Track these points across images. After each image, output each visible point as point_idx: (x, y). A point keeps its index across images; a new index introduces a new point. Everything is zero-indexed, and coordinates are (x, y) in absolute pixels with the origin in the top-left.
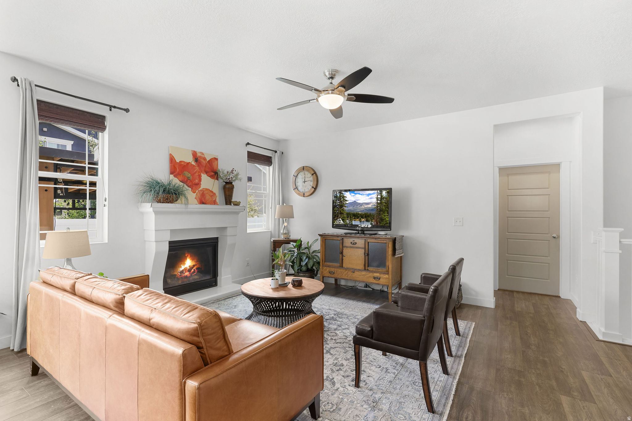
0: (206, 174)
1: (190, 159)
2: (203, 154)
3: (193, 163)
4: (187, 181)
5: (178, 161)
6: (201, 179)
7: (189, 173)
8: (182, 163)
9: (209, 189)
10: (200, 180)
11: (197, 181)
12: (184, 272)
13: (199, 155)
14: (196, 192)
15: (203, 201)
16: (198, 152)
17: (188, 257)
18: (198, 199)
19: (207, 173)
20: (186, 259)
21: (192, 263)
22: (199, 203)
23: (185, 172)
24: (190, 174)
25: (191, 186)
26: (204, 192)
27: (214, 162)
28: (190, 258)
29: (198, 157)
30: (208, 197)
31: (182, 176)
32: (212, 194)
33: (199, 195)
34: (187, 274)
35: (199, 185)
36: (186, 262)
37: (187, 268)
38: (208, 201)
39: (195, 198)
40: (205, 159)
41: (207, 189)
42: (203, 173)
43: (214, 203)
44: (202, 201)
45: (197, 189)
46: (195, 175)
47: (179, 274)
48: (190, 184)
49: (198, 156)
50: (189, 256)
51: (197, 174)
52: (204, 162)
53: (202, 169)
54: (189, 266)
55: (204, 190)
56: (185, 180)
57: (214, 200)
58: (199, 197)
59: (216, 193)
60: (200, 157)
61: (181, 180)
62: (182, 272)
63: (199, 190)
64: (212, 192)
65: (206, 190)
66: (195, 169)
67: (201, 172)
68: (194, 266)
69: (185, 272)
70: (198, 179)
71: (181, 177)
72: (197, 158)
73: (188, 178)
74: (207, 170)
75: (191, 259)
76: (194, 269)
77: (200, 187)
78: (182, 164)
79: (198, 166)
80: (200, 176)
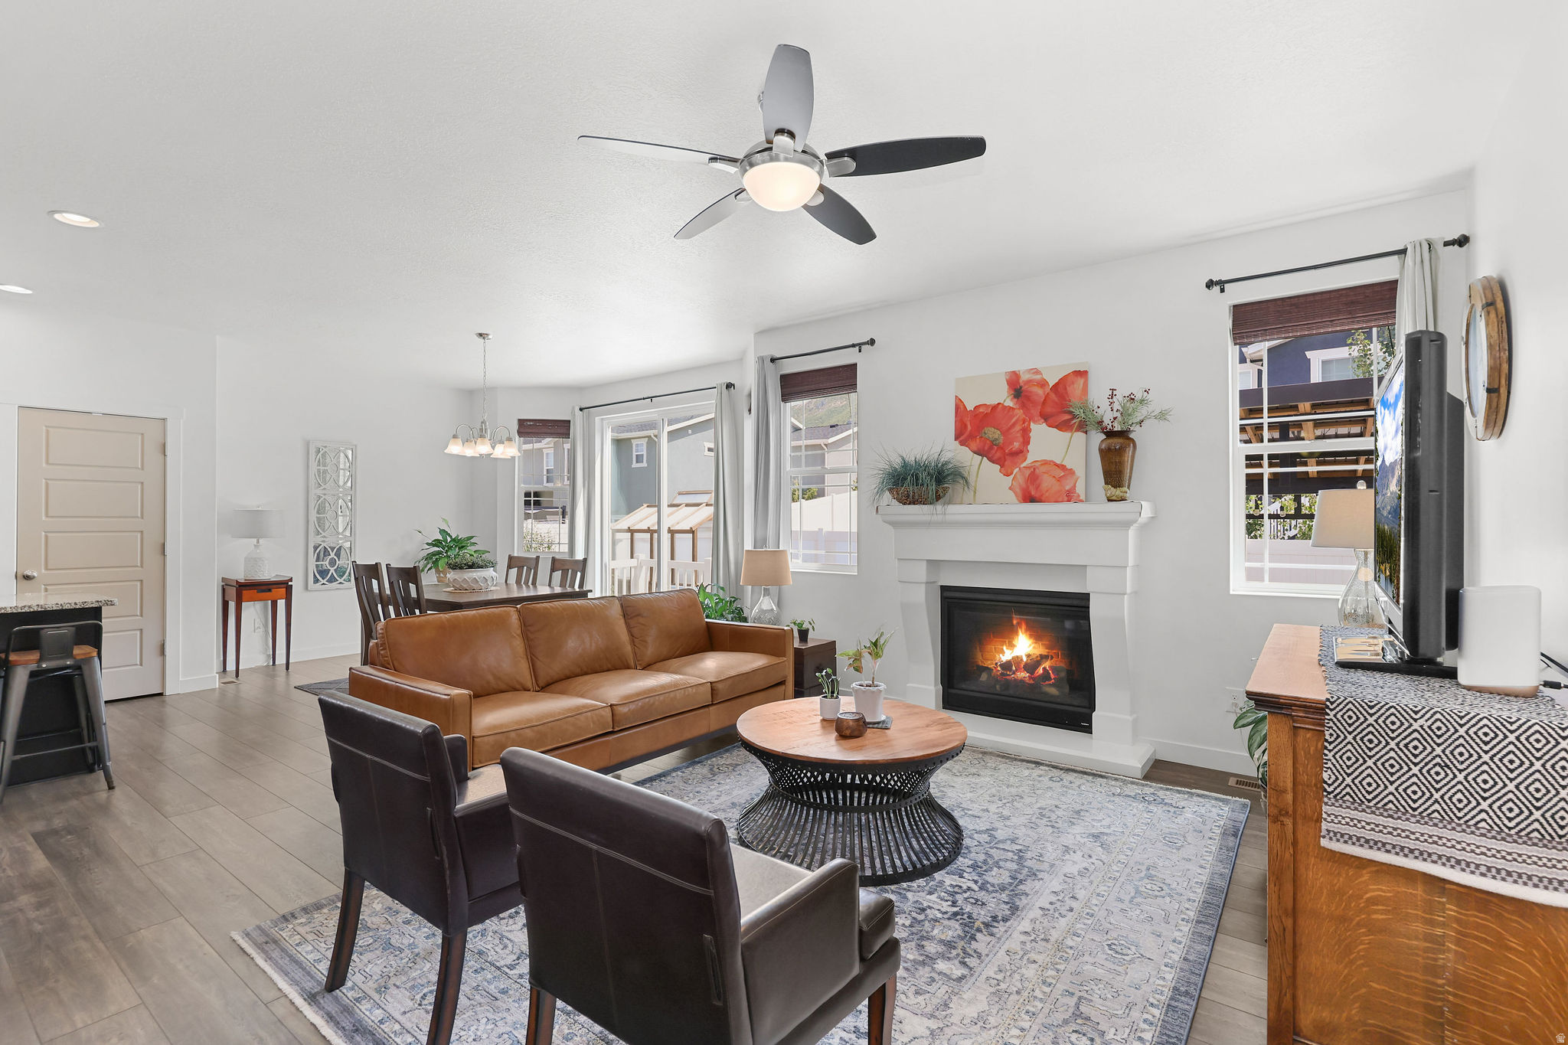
0: (1046, 421)
1: (1001, 395)
2: (1037, 372)
3: (1009, 403)
4: (991, 448)
5: (970, 407)
6: (1030, 438)
7: (997, 429)
8: (981, 410)
9: (1052, 461)
10: (1026, 441)
11: (1016, 445)
12: (1014, 668)
13: (1024, 377)
14: (1012, 473)
15: (1033, 493)
16: (1024, 372)
17: (1021, 628)
18: (1018, 490)
19: (1046, 418)
20: (1017, 633)
21: (1034, 648)
22: (1020, 499)
23: (986, 429)
24: (999, 432)
25: (1000, 458)
26: (1037, 470)
27: (1073, 383)
28: (1026, 630)
29: (1022, 384)
30: (1047, 483)
31: (978, 441)
32: (1063, 474)
33: (1021, 480)
34: (1023, 675)
35: (1021, 455)
36: (1016, 640)
37: (1022, 660)
38: (1047, 494)
39: (1010, 488)
40: (1043, 384)
41: (1045, 463)
42: (1035, 422)
43: (1066, 499)
44: (1030, 493)
45: (1015, 465)
46: (1012, 431)
47: (999, 669)
48: (998, 455)
49: (1023, 381)
50: (1024, 627)
51: (1018, 428)
52: (1040, 391)
53: (1032, 411)
54: (1028, 656)
55: (1037, 464)
56: (986, 448)
57: (1067, 488)
58: (1020, 486)
59: (1074, 469)
60: (1029, 382)
61: (975, 449)
62: (1007, 666)
63: (1022, 466)
64: (1062, 467)
65: (1042, 465)
66: (1012, 417)
67: (1031, 419)
68: (1043, 658)
69: (1016, 670)
70: (1021, 440)
71: (974, 445)
72: (1021, 387)
73: (993, 443)
74: (1048, 410)
75: (1031, 636)
76: (1044, 669)
77: (1025, 460)
78: (980, 412)
79: (1023, 406)
80: (1026, 432)
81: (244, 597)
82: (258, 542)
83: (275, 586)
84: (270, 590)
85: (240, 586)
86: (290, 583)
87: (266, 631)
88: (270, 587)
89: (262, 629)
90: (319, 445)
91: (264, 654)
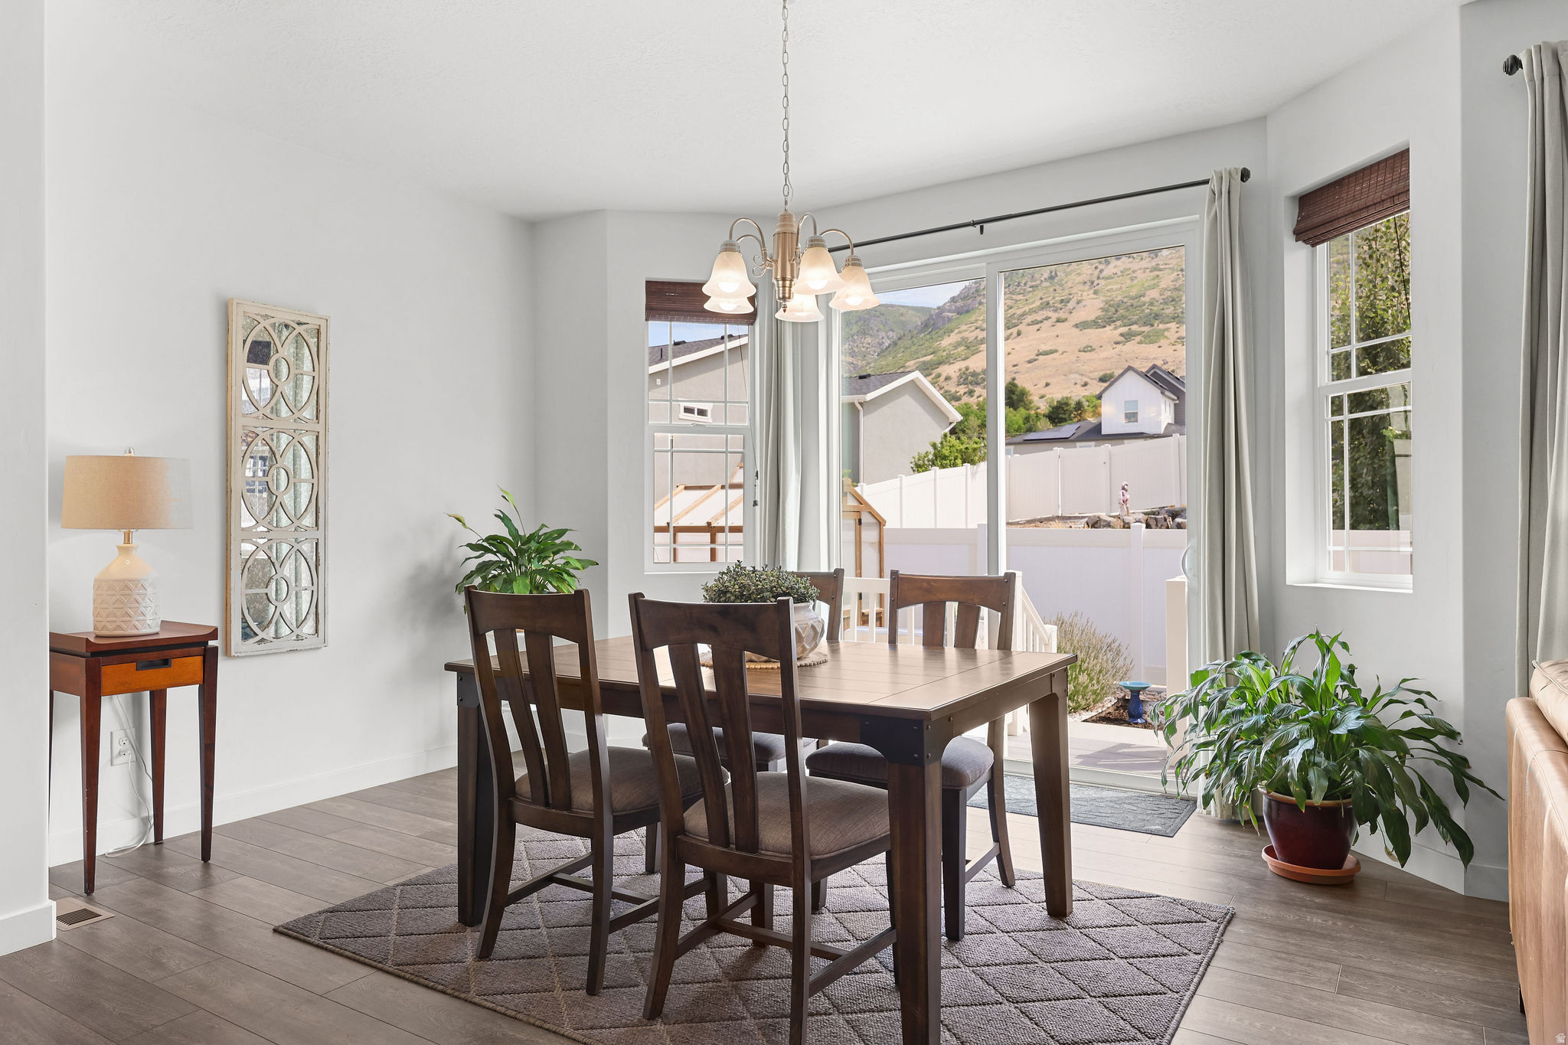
81: (106, 682)
82: (128, 540)
83: (178, 652)
84: (166, 663)
85: (94, 654)
86: (211, 643)
87: (139, 761)
88: (166, 654)
89: (130, 756)
90: (253, 311)
91: (134, 816)
